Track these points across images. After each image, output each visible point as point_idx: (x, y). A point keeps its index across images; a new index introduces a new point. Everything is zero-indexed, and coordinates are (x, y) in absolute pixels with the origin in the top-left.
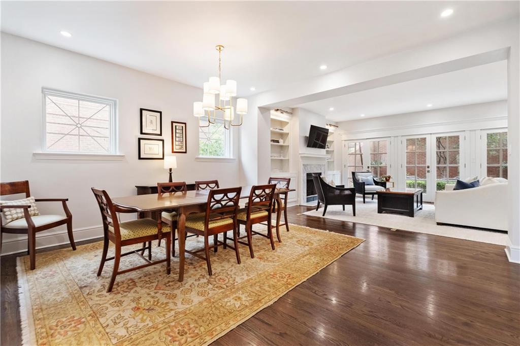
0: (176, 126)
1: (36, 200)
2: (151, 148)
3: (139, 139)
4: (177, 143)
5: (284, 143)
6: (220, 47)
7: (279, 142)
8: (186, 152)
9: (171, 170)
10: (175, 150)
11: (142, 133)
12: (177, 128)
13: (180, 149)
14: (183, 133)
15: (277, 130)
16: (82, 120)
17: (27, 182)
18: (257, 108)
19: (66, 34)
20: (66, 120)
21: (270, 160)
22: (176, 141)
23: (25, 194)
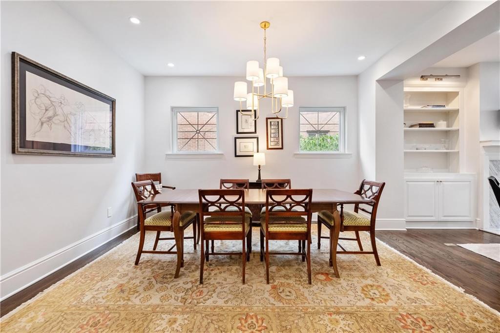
0: (271, 122)
1: (163, 187)
2: (245, 146)
3: (236, 138)
4: (272, 139)
5: (448, 126)
6: (265, 25)
7: (434, 127)
8: (282, 148)
9: (259, 166)
10: (270, 147)
11: (238, 133)
12: (272, 124)
13: (275, 145)
14: (278, 128)
15: (430, 108)
16: (200, 127)
17: (160, 174)
18: (375, 82)
19: (171, 65)
20: (190, 128)
21: (403, 154)
22: (271, 137)
23: (159, 182)
